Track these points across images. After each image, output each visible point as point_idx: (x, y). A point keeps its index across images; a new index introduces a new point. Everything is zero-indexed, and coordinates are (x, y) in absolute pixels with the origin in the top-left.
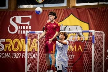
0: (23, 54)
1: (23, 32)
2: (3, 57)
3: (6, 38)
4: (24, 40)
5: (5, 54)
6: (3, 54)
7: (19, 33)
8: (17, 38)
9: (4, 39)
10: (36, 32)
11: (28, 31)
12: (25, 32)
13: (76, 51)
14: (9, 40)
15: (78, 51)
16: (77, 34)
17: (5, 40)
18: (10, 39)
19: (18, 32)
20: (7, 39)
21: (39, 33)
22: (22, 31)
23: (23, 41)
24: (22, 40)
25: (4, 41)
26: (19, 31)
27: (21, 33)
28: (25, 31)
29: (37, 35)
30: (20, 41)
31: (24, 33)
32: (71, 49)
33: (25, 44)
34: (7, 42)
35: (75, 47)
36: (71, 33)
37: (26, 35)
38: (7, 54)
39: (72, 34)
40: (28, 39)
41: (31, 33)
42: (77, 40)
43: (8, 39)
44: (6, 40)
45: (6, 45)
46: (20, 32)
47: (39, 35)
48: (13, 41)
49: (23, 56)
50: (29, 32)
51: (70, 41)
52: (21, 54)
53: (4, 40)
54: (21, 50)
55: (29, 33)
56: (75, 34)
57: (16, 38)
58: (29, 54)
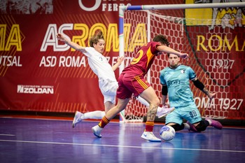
0: (114, 58)
1: (112, 8)
2: (68, 64)
3: (74, 22)
4: (116, 25)
5: (74, 57)
6: (69, 59)
7: (104, 10)
8: (100, 22)
9: (69, 23)
10: (143, 6)
11: (126, 5)
12: (118, 8)
13: (237, 49)
14: (82, 27)
15: (242, 50)
16: (240, 11)
17: (71, 25)
18: (83, 23)
19: (101, 7)
20: (76, 23)
21: (150, 10)
22: (110, 5)
23: (113, 28)
24: (111, 25)
25: (71, 28)
26: (104, 6)
27: (110, 10)
28: (117, 5)
29: (146, 13)
30: (107, 28)
31: (115, 9)
32: (226, 45)
33: (119, 34)
34: (77, 30)
35: (236, 40)
36: (225, 8)
37: (121, 14)
38: (78, 58)
39: (230, 11)
40: (125, 25)
41: (131, 9)
42: (240, 25)
43: (79, 23)
44: (76, 25)
45: (74, 37)
46: (107, 6)
47: (149, 13)
48: (90, 28)
50: (126, 7)
51: (224, 27)
52: (109, 58)
53: (69, 27)
54: (108, 50)
55: (128, 9)
56: (235, 11)
57: (97, 22)
58: (128, 58)
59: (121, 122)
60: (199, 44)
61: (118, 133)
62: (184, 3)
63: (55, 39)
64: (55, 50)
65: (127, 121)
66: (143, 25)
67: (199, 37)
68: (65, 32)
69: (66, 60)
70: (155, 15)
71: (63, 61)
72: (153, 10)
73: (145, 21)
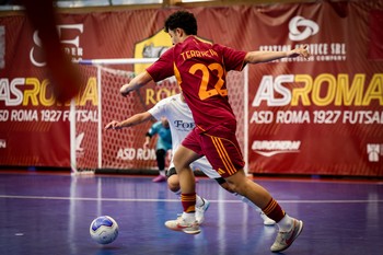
0: (65, 112)
2: (21, 118)
3: (26, 77)
5: (26, 111)
6: (21, 113)
9: (21, 77)
10: (93, 61)
14: (34, 81)
17: (23, 80)
18: (34, 77)
20: (28, 77)
21: (100, 65)
25: (23, 83)
29: (97, 68)
34: (29, 85)
38: (30, 111)
43: (31, 77)
44: (28, 79)
45: (26, 92)
47: (100, 68)
48: (41, 83)
49: (65, 116)
52: (60, 112)
53: (21, 81)
58: (79, 112)
59: (72, 174)
60: (148, 97)
61: (69, 185)
62: (133, 57)
63: (7, 94)
64: (7, 104)
65: (79, 173)
66: (94, 79)
67: (148, 91)
68: (17, 86)
69: (18, 114)
70: (106, 69)
71: (15, 115)
72: (103, 65)
73: (96, 76)
